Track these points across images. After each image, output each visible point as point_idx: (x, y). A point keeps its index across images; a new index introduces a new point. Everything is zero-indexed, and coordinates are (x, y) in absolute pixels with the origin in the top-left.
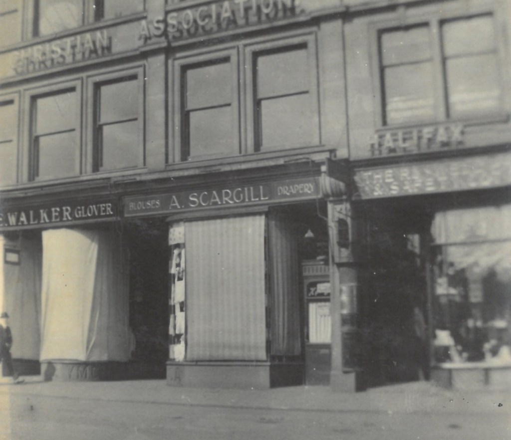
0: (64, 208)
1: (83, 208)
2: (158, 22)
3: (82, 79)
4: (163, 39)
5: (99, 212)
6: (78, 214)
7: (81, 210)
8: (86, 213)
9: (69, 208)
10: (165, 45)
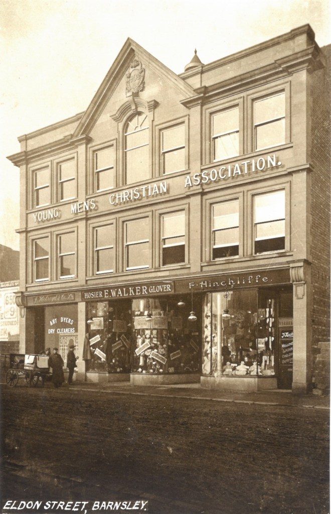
0: (143, 287)
1: (154, 287)
2: (196, 176)
3: (153, 211)
4: (199, 187)
5: (163, 290)
6: (151, 290)
7: (153, 288)
8: (155, 290)
9: (146, 287)
10: (201, 191)
